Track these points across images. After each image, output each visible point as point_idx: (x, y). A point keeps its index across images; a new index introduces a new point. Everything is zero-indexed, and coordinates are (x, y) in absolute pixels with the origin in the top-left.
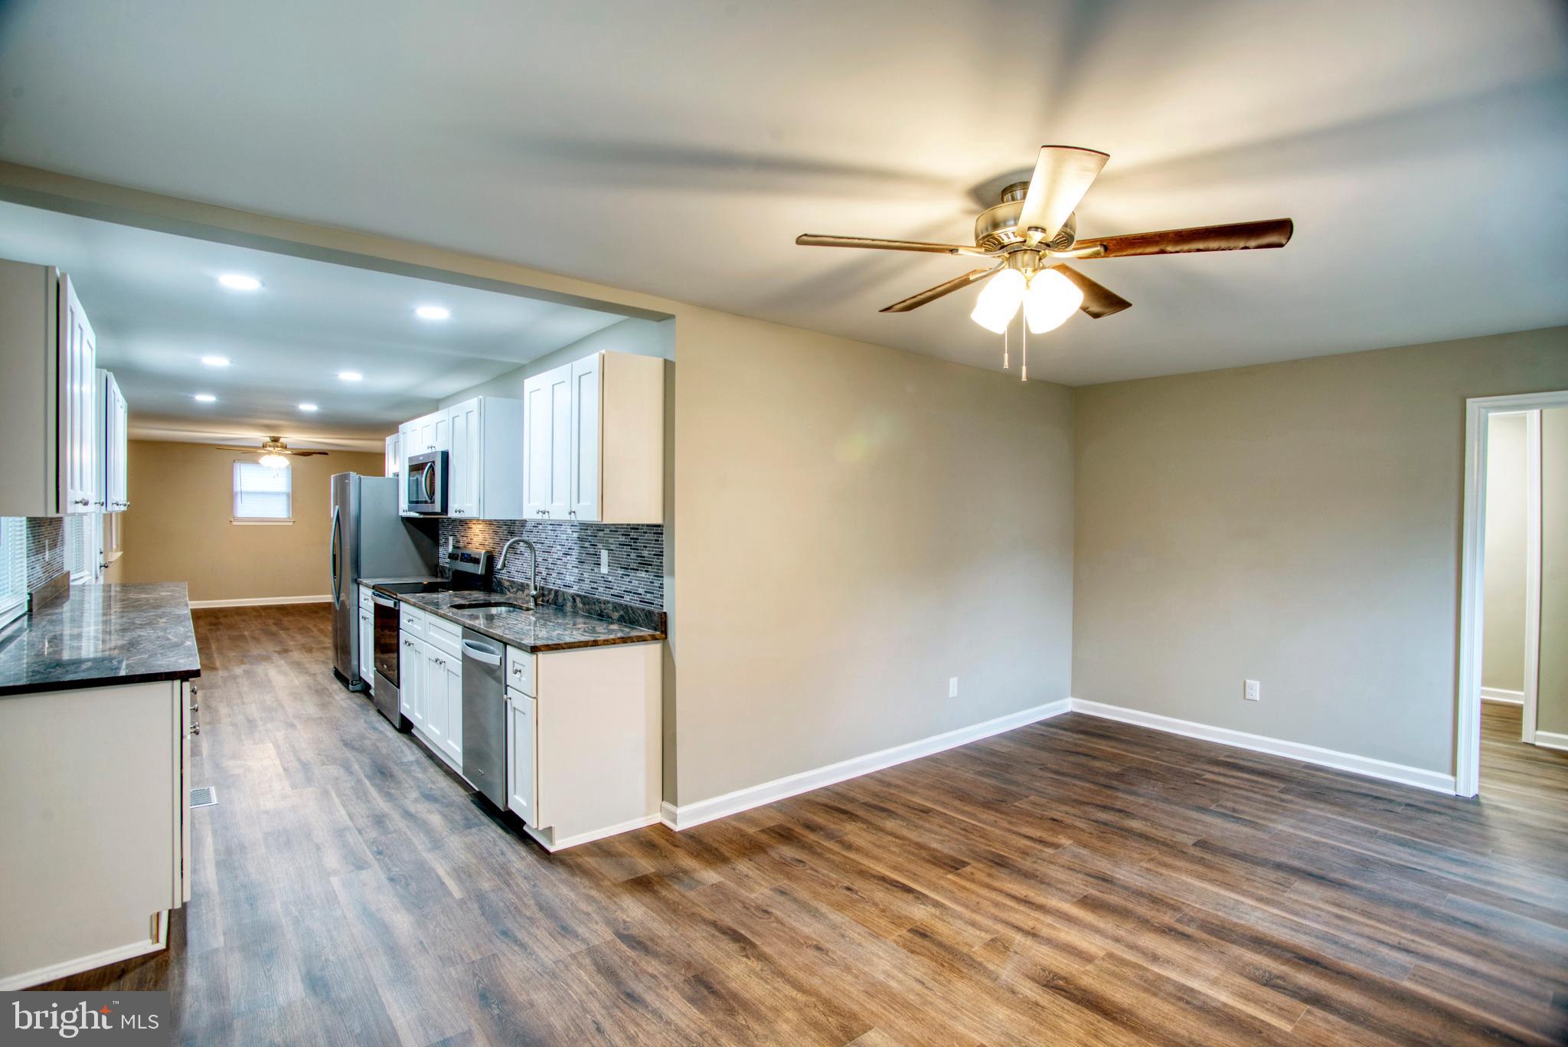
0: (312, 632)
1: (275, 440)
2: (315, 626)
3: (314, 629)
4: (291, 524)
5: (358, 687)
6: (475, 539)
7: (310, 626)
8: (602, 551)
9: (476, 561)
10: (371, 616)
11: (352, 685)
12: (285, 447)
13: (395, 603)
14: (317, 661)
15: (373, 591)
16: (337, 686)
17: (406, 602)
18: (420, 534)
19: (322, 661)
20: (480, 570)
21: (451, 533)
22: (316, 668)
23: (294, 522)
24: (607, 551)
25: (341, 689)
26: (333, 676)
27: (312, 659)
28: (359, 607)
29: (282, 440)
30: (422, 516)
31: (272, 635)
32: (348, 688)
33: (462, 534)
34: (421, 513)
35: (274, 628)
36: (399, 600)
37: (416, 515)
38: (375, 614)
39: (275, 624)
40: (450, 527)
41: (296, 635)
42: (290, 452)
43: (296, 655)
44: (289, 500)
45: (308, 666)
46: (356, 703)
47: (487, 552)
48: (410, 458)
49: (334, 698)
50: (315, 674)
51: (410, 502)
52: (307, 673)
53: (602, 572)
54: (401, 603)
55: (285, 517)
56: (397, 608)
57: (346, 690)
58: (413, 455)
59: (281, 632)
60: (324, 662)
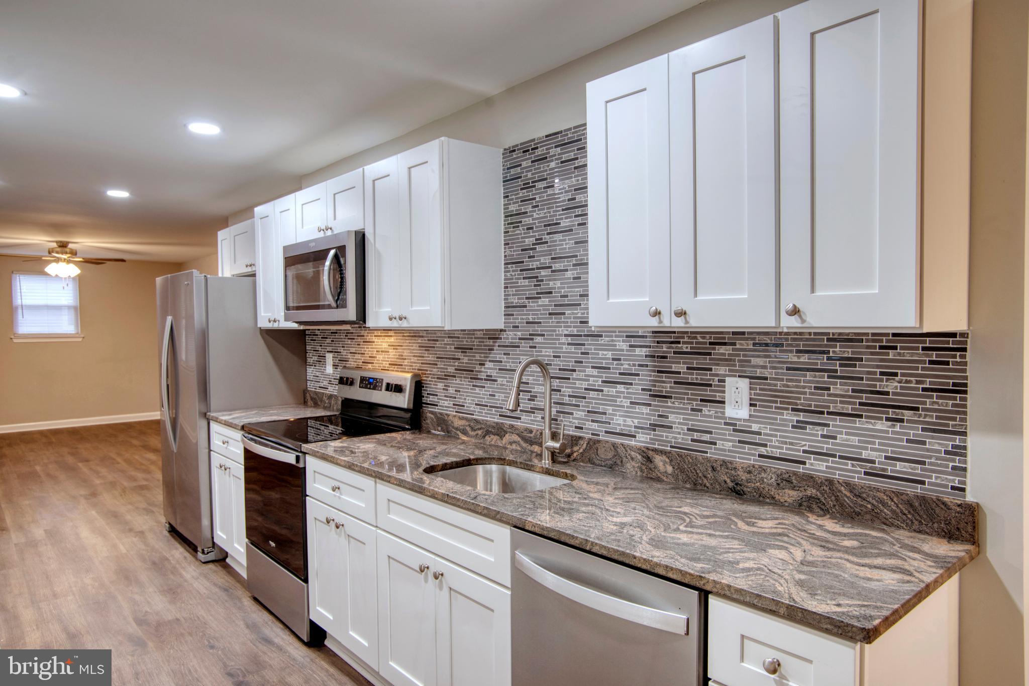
0: (118, 463)
1: (63, 245)
2: (119, 454)
3: (119, 460)
4: (80, 340)
5: (211, 557)
6: (380, 357)
7: (113, 455)
8: (727, 379)
9: (398, 389)
10: (239, 469)
11: (203, 552)
12: (74, 253)
13: (298, 458)
14: (137, 508)
15: (242, 432)
16: (178, 552)
17: (315, 454)
18: (285, 353)
19: (144, 509)
20: (403, 401)
21: (329, 349)
22: (141, 521)
23: (83, 338)
24: (747, 380)
25: (185, 558)
26: (167, 534)
27: (130, 507)
28: (210, 450)
29: (70, 246)
30: (302, 327)
31: (70, 470)
32: (196, 557)
33: (353, 350)
34: (300, 323)
35: (70, 460)
36: (305, 453)
37: (295, 326)
38: (245, 465)
39: (72, 454)
40: (328, 341)
41: (99, 469)
42: (81, 259)
43: (108, 499)
44: (76, 314)
45: (128, 517)
46: (215, 585)
47: (415, 376)
48: (286, 248)
49: (181, 576)
50: (142, 532)
51: (288, 308)
52: (131, 530)
53: (727, 415)
54: (308, 457)
55: (73, 332)
56: (301, 465)
57: (193, 559)
58: (292, 241)
59: (80, 465)
60: (148, 511)
